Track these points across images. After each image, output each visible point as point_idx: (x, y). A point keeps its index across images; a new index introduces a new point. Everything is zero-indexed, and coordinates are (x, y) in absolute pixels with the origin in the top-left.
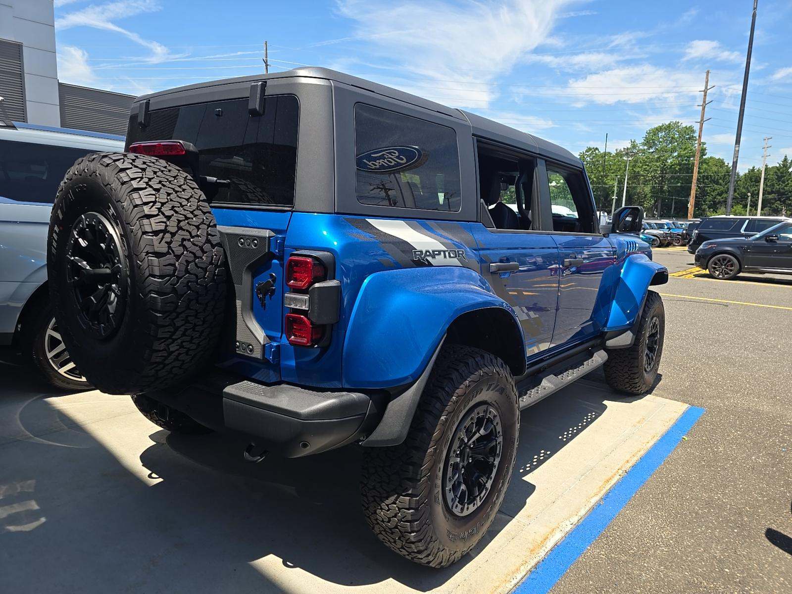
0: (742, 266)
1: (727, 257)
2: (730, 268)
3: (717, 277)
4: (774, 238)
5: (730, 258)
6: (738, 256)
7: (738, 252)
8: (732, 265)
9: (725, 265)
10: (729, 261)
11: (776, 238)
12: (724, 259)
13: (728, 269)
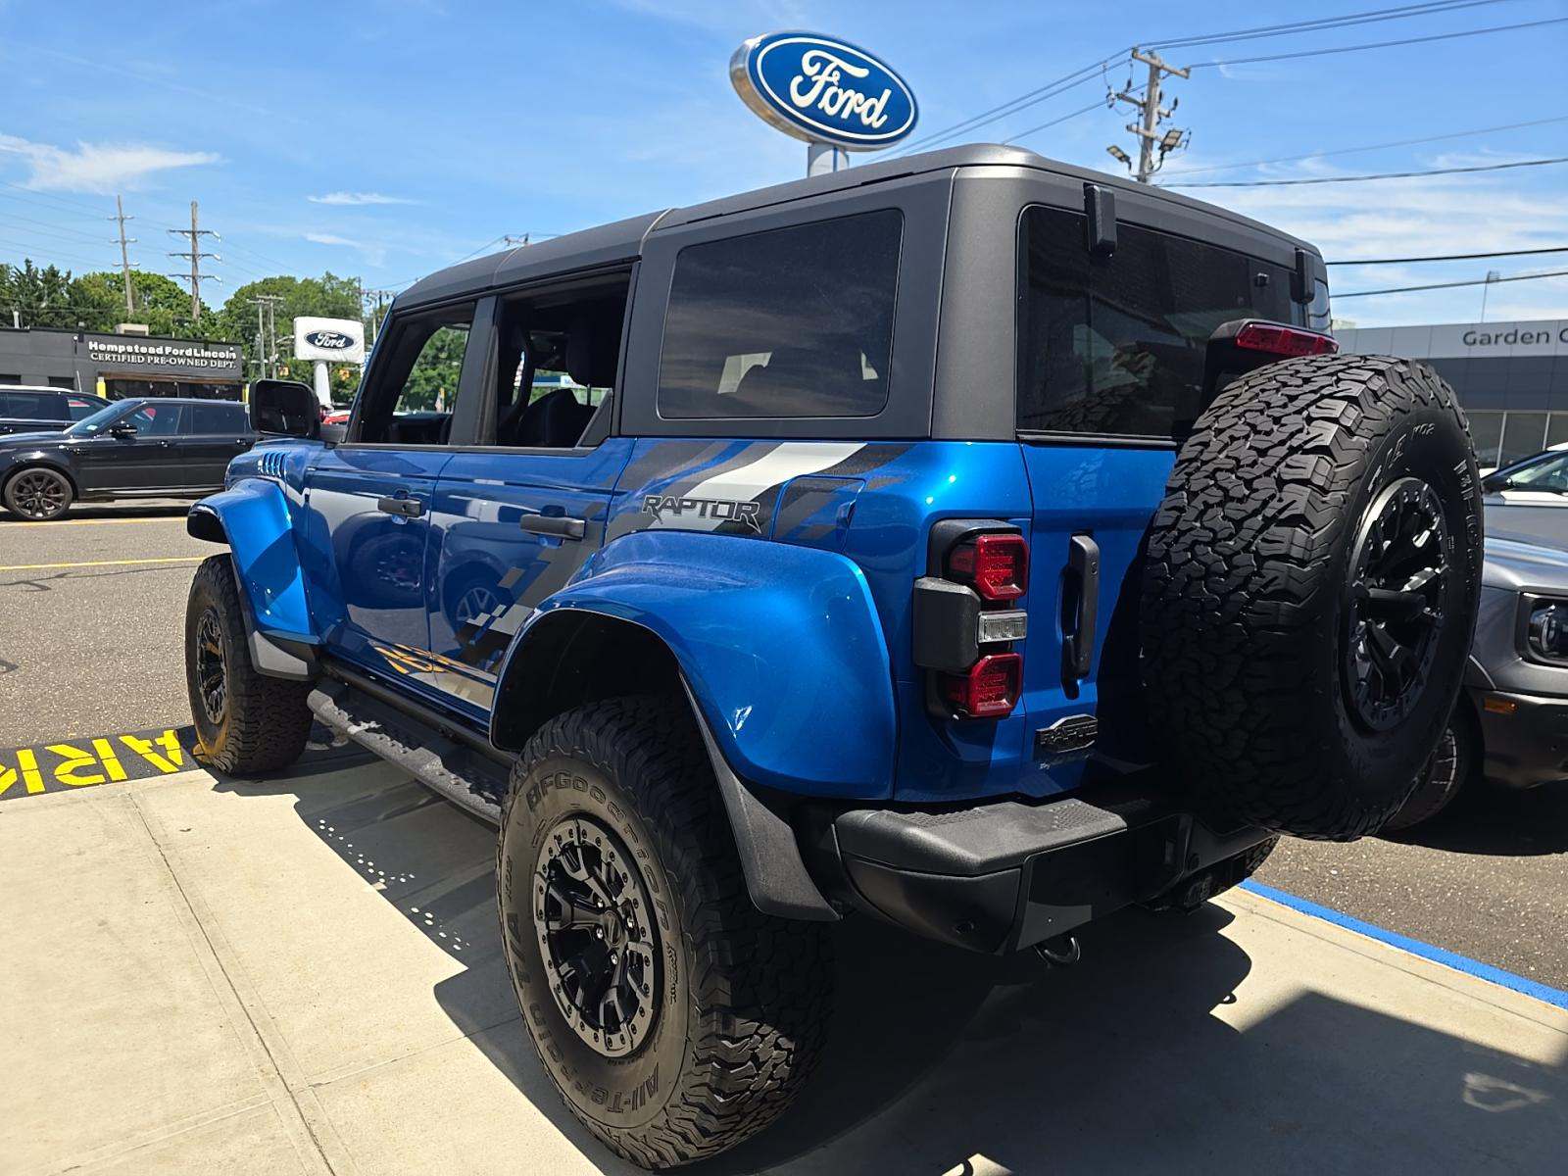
0: (79, 490)
1: (44, 473)
2: (56, 495)
3: (33, 517)
4: (130, 431)
5: (51, 476)
6: (66, 469)
7: (65, 462)
8: (57, 490)
9: (42, 491)
10: (50, 482)
11: (134, 431)
12: (39, 478)
13: (50, 498)
